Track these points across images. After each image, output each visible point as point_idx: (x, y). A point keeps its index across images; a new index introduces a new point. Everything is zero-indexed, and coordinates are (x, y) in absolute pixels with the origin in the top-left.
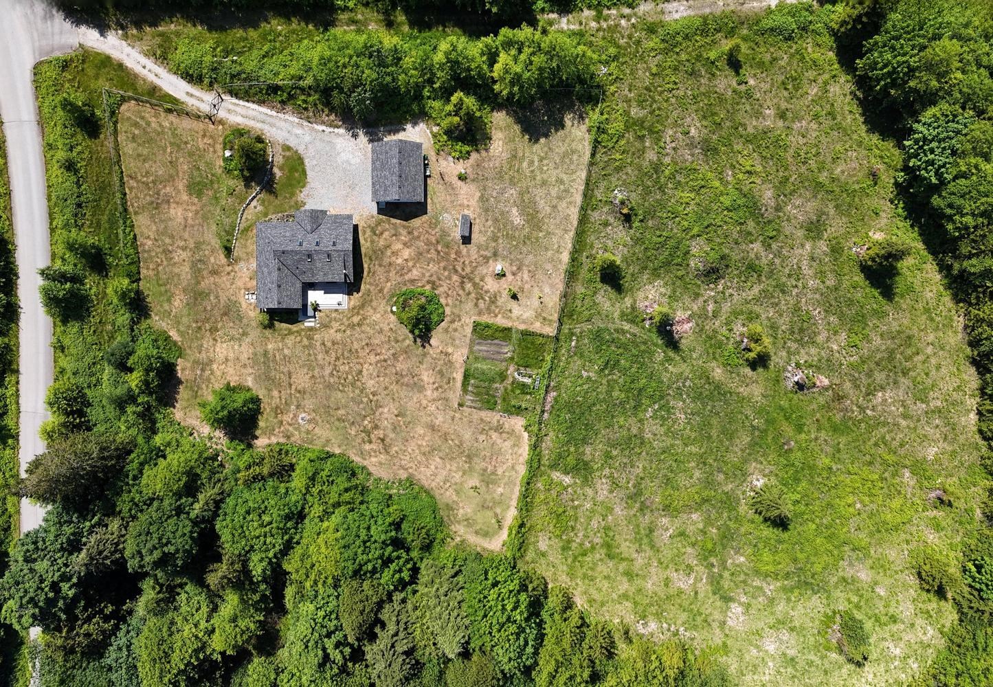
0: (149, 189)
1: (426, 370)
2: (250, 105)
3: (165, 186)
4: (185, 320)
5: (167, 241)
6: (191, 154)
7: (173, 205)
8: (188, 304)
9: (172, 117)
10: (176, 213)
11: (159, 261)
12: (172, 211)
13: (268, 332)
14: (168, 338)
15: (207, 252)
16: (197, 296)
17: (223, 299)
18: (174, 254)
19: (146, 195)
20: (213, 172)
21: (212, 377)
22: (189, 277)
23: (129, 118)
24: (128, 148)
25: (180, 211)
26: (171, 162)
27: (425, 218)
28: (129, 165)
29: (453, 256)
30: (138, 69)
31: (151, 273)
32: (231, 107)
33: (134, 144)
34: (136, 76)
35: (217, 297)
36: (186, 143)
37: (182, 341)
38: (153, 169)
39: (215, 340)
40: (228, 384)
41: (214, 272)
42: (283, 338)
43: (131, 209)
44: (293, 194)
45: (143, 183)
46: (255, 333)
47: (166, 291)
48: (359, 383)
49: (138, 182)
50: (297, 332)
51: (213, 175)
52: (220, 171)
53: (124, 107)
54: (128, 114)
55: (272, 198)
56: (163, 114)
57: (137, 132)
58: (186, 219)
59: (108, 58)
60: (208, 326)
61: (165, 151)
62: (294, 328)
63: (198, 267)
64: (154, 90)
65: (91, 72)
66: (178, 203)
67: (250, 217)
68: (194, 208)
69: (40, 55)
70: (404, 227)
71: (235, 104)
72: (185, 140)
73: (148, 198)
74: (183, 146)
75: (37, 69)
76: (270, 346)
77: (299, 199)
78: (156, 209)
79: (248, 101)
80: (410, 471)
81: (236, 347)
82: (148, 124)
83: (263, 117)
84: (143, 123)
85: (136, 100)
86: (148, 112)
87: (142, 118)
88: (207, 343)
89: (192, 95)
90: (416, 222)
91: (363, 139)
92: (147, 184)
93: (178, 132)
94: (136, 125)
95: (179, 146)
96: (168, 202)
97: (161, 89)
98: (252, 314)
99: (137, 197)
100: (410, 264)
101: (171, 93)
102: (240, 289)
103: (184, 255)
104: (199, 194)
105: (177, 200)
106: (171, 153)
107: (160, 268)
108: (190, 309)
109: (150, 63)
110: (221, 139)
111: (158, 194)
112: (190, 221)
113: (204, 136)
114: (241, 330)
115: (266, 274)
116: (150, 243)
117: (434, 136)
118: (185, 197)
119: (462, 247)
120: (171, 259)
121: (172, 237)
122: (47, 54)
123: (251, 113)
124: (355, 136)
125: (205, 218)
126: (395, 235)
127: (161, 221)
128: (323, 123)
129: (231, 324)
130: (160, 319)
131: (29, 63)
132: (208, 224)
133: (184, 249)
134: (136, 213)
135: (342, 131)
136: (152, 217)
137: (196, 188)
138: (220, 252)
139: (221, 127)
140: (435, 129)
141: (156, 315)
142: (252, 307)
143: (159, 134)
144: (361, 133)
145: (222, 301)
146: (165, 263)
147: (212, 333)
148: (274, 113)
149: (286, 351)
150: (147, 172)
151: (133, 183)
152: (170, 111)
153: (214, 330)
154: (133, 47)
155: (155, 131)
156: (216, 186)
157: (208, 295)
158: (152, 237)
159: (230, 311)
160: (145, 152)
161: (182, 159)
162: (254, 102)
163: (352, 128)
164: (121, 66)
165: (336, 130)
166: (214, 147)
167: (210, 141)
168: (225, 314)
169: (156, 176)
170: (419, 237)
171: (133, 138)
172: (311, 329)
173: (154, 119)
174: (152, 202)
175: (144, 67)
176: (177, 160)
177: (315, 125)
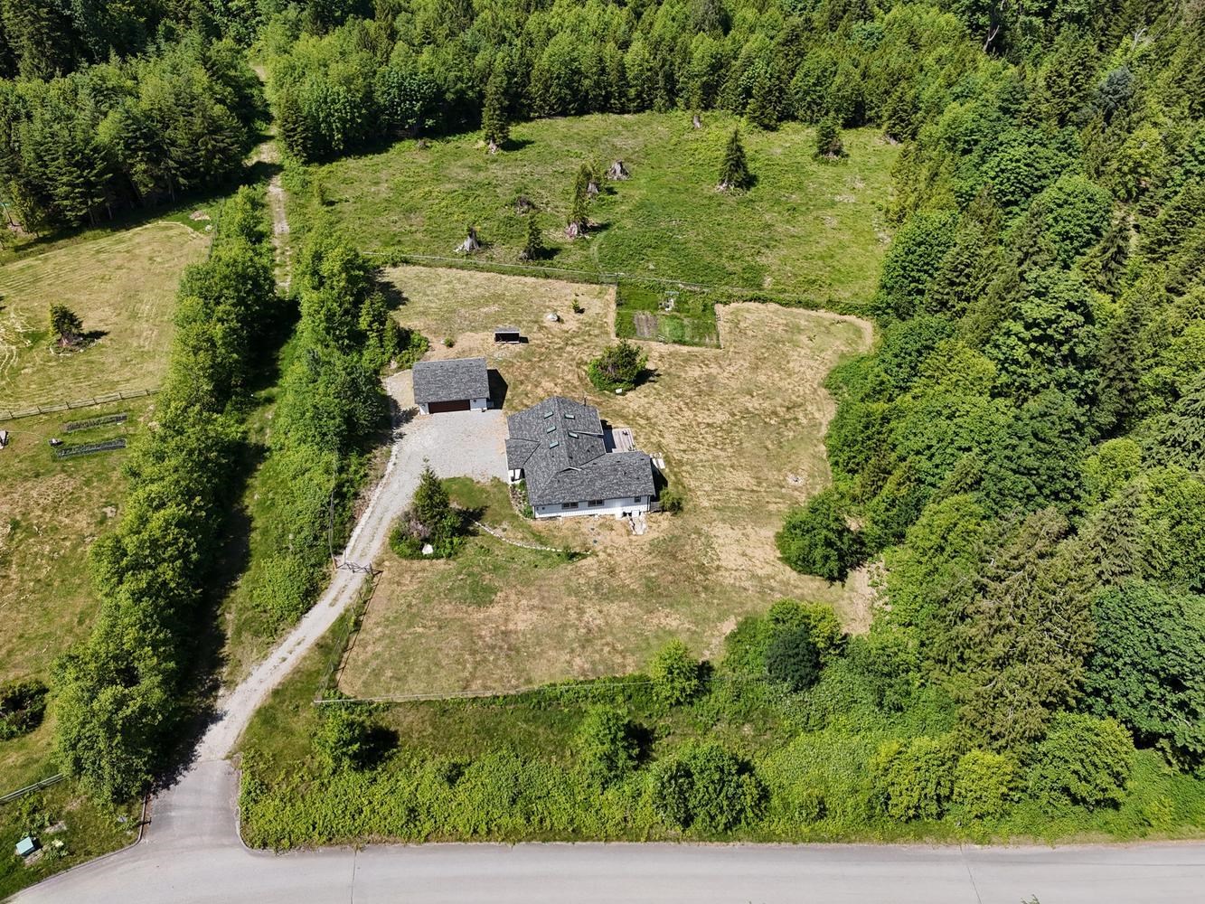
0: (485, 660)
1: (686, 372)
2: (355, 534)
3: (480, 637)
4: (698, 609)
5: (571, 634)
6: (427, 600)
7: (511, 626)
8: (672, 606)
9: (368, 623)
10: (522, 621)
11: (606, 649)
12: (521, 626)
13: (687, 506)
14: (733, 635)
15: (582, 581)
16: (653, 592)
17: (650, 560)
18: (592, 625)
19: (496, 666)
20: (455, 572)
21: (778, 578)
22: (626, 604)
23: (365, 684)
24: (416, 690)
25: (519, 617)
26: (440, 628)
27: (501, 371)
28: (445, 688)
29: (543, 350)
30: (286, 668)
31: (630, 660)
32: (357, 554)
33: (410, 678)
34: (297, 671)
35: (650, 568)
36: (409, 606)
37: (736, 615)
38: (452, 653)
39: (718, 568)
40: (779, 559)
41: (612, 571)
42: (690, 490)
43: (524, 689)
44: (483, 490)
45: (475, 668)
46: (693, 521)
47: (657, 637)
48: (724, 427)
49: (473, 676)
50: (675, 475)
51: (460, 573)
52: (453, 564)
53: (346, 690)
54: (359, 684)
55: (489, 512)
56: (362, 635)
57: (389, 673)
58: (532, 608)
60: (699, 577)
61: (421, 636)
62: (671, 479)
63: (604, 592)
64: (322, 647)
66: (507, 620)
67: (520, 536)
68: (513, 597)
70: (515, 387)
71: (352, 552)
72: (404, 607)
73: (500, 662)
74: (414, 610)
76: (706, 504)
77: (488, 484)
78: (518, 652)
79: (350, 537)
81: (720, 541)
82: (376, 656)
83: (374, 522)
84: (374, 664)
85: (336, 670)
86: (355, 655)
87: (366, 664)
88: (728, 579)
89: (336, 600)
90: (507, 377)
91: (405, 428)
92: (478, 663)
93: (391, 616)
94: (377, 674)
95: (414, 616)
96: (505, 633)
97: (323, 638)
98: (665, 524)
99: (500, 681)
100: (560, 381)
101: (330, 625)
102: (631, 541)
103: (591, 612)
104: (492, 590)
105: (501, 621)
106: (424, 627)
107: (619, 647)
108: (678, 603)
109: (277, 653)
110: (405, 562)
111: (493, 648)
112: (535, 602)
113: (399, 584)
114: (693, 536)
116: (578, 661)
117: (400, 368)
118: (496, 610)
119: (530, 343)
120: (600, 629)
121: (564, 627)
123: (368, 532)
124: (401, 436)
125: (528, 583)
126: (526, 395)
127: (539, 643)
128: (384, 464)
129: (687, 547)
130: (707, 648)
132: (536, 579)
133: (581, 612)
134: (529, 681)
135: (395, 448)
136: (532, 656)
137: (481, 595)
138: (579, 564)
139: (387, 563)
140: (394, 365)
141: (702, 655)
142: (655, 525)
143: (393, 642)
144: (396, 431)
145: (655, 561)
146: (609, 639)
147: (708, 573)
148: (368, 511)
149: (708, 487)
150: (458, 662)
151: (476, 685)
152: (358, 624)
153: (701, 568)
154: (250, 673)
155: (387, 647)
156: (476, 570)
157: (649, 579)
158: (568, 657)
159: (667, 549)
160: (422, 662)
161: (436, 612)
162: (351, 530)
163: (392, 439)
164: (276, 693)
165: (394, 453)
166: (416, 572)
167: (408, 577)
168: (674, 557)
169: (463, 648)
170: (526, 375)
171: (399, 680)
172: (668, 461)
173: (369, 648)
174: (507, 656)
175: (284, 660)
176: (438, 619)
177: (386, 473)
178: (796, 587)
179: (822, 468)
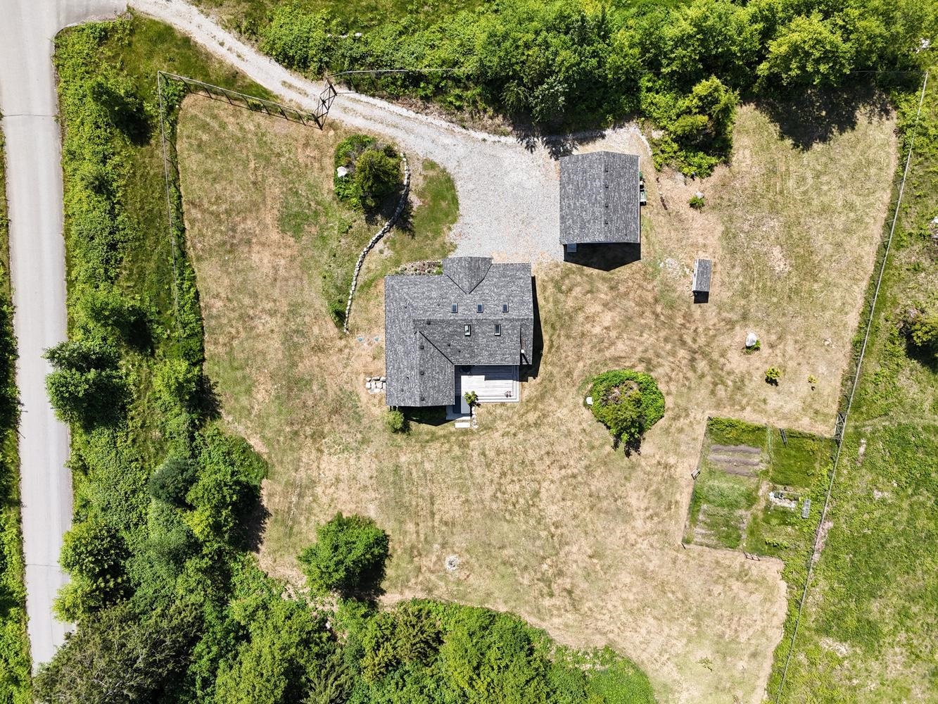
0: (220, 222)
1: (636, 489)
2: (377, 101)
3: (245, 219)
4: (273, 421)
5: (247, 301)
6: (285, 172)
7: (256, 248)
8: (278, 398)
9: (259, 117)
10: (261, 260)
11: (233, 331)
12: (255, 257)
13: (400, 438)
14: (246, 450)
15: (307, 319)
16: (293, 384)
17: (332, 390)
18: (257, 322)
19: (215, 231)
20: (319, 198)
21: (315, 505)
22: (280, 356)
23: (194, 117)
24: (191, 161)
25: (266, 257)
26: (254, 183)
27: (636, 265)
28: (191, 186)
29: (680, 321)
30: (212, 47)
31: (221, 350)
32: (348, 104)
33: (201, 156)
34: (209, 56)
35: (323, 386)
36: (279, 155)
37: (269, 454)
38: (227, 193)
39: (320, 451)
40: (340, 515)
41: (319, 349)
42: (423, 447)
43: (191, 253)
44: (437, 233)
45: (212, 213)
46: (381, 440)
47: (244, 378)
48: (534, 510)
49: (204, 211)
50: (445, 436)
51: (318, 203)
52: (328, 198)
53: (187, 101)
54: (193, 111)
55: (406, 238)
56: (246, 112)
57: (205, 137)
58: (276, 269)
59: (169, 30)
60: (308, 431)
61: (246, 166)
62: (440, 430)
63: (292, 341)
64: (233, 78)
65: (141, 47)
66: (263, 245)
67: (373, 267)
68: (288, 252)
69: (68, 19)
70: (604, 279)
71: (355, 100)
72: (277, 150)
73: (218, 236)
74: (274, 159)
75: (60, 40)
76: (403, 459)
77: (447, 240)
78: (230, 252)
79: (373, 96)
80: (611, 636)
81: (352, 461)
82: (223, 126)
83: (397, 120)
84: (215, 124)
85: (206, 90)
86: (223, 108)
87: (215, 117)
88: (308, 455)
89: (290, 86)
90: (623, 272)
91: (542, 151)
92: (218, 216)
93: (267, 139)
94: (205, 127)
95: (267, 160)
96: (249, 242)
97: (244, 77)
98: (376, 411)
99: (200, 235)
100: (613, 334)
101: (259, 81)
102: (358, 374)
103: (272, 323)
104: (297, 231)
105: (263, 239)
106: (256, 169)
107: (235, 343)
108: (281, 404)
109: (230, 38)
110: (332, 150)
111: (234, 230)
112: (282, 272)
113: (306, 145)
114: (359, 436)
115: (401, 354)
116: (219, 304)
117: (654, 144)
118: (275, 235)
119: (694, 307)
120: (252, 328)
121: (254, 295)
122: (78, 18)
123: (378, 113)
124: (530, 147)
125: (305, 267)
126: (590, 292)
127: (238, 271)
128: (484, 128)
129: (345, 427)
130: (235, 420)
131: (51, 30)
132: (310, 276)
133: (272, 313)
134: (199, 259)
135: (511, 140)
136: (224, 264)
137: (292, 222)
138: (328, 318)
139: (332, 133)
140: (657, 135)
141: (229, 413)
142: (376, 401)
143: (238, 141)
144: (539, 142)
145: (330, 393)
146: (243, 335)
147: (314, 441)
148: (411, 114)
149: (427, 466)
150: (218, 198)
151: (196, 213)
152: (256, 108)
153: (318, 436)
154: (208, 15)
155: (233, 136)
156: (322, 220)
157: (309, 382)
158: (223, 295)
159: (344, 407)
160: (217, 167)
161: (271, 179)
162: (382, 98)
163: (526, 136)
164: (187, 41)
165: (503, 139)
166: (320, 161)
167: (316, 153)
168: (336, 411)
169: (232, 203)
170: (627, 294)
171: (199, 146)
172: (465, 432)
173: (232, 119)
174: (225, 243)
175: (222, 44)
176: (264, 180)
177: (471, 132)
178: (308, 519)
179: (471, 596)
